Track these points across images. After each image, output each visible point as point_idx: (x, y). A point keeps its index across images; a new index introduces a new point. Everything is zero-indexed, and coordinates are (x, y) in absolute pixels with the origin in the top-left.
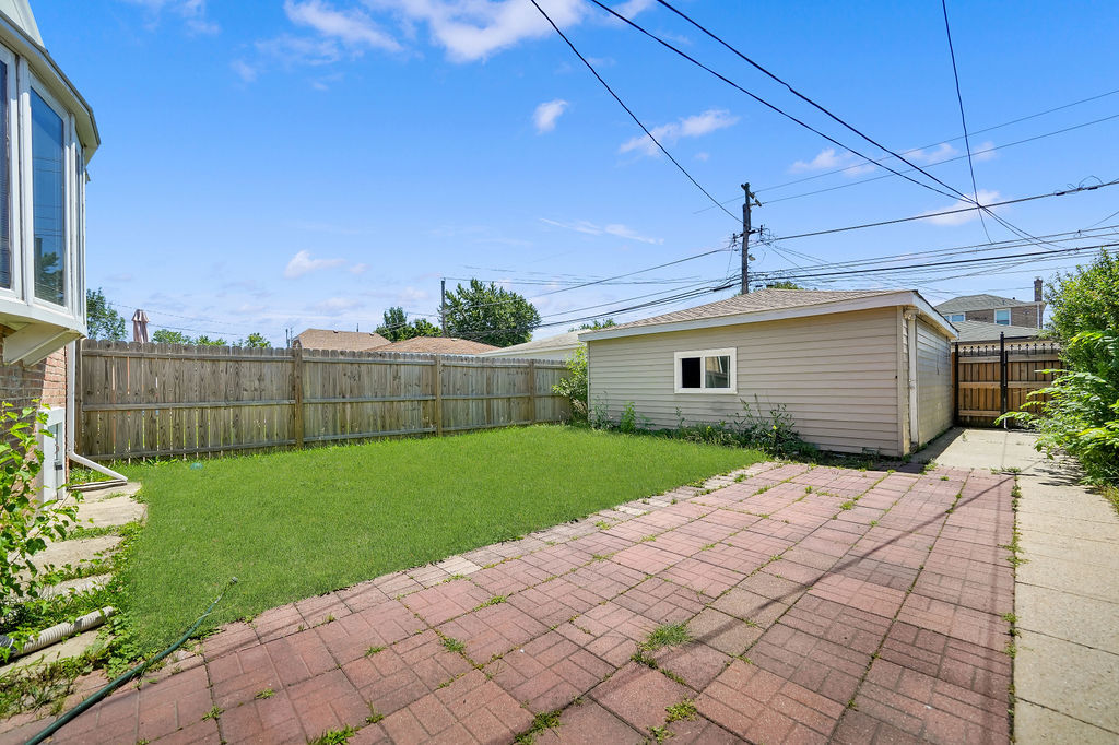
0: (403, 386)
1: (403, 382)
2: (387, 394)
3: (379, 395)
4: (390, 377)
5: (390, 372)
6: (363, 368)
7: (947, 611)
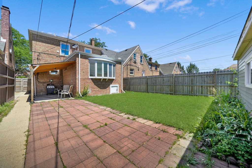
0: (165, 82)
1: (165, 81)
2: (162, 84)
3: (160, 84)
4: (162, 80)
5: (162, 79)
6: (157, 79)
7: (39, 118)
